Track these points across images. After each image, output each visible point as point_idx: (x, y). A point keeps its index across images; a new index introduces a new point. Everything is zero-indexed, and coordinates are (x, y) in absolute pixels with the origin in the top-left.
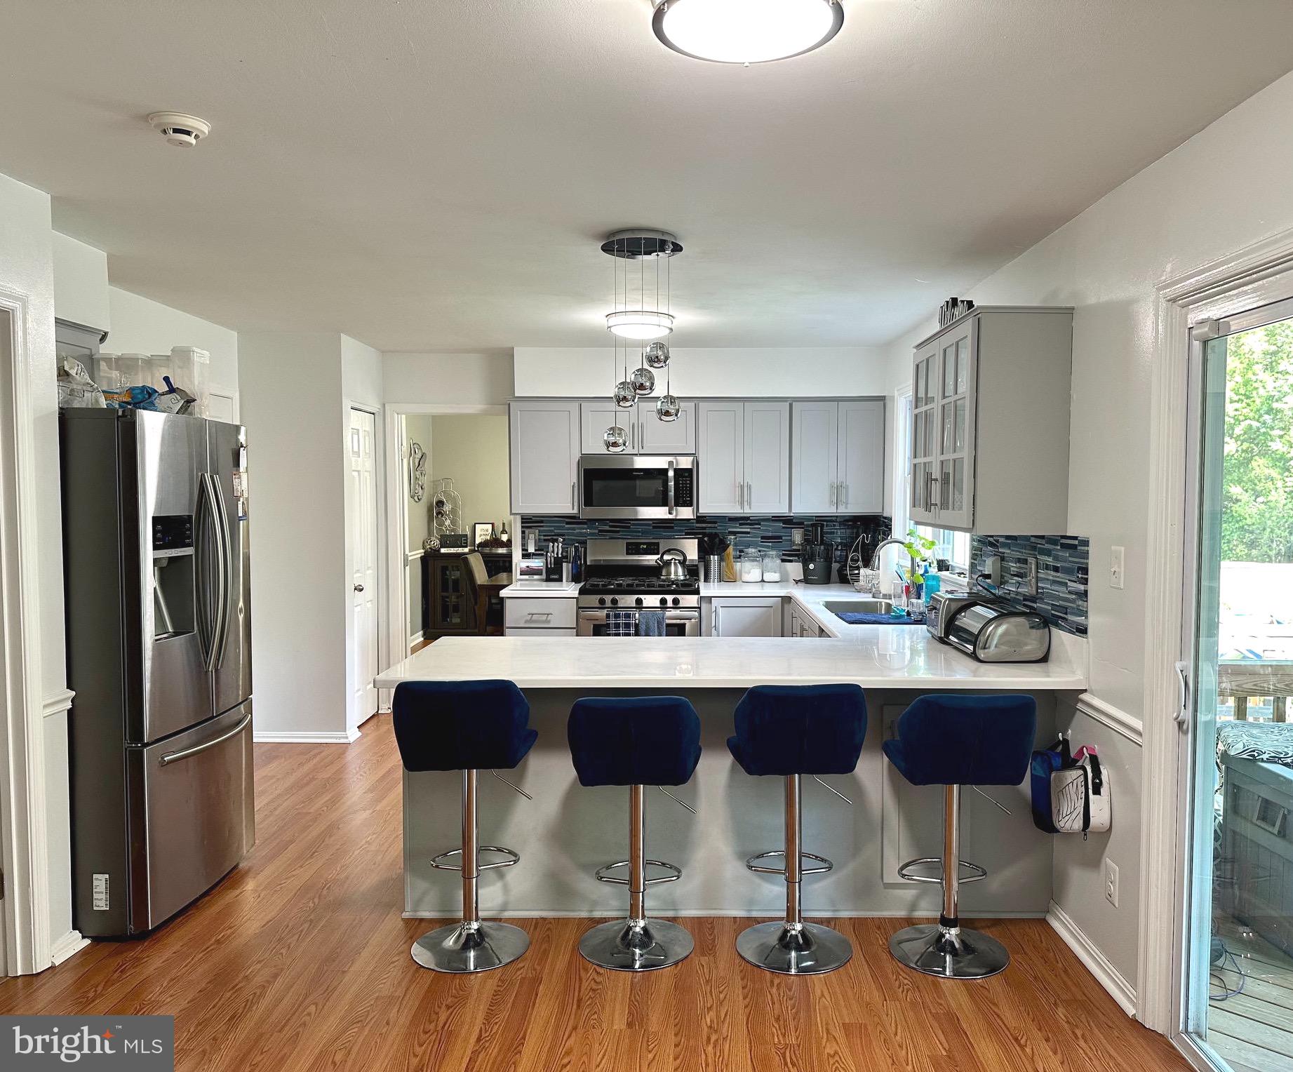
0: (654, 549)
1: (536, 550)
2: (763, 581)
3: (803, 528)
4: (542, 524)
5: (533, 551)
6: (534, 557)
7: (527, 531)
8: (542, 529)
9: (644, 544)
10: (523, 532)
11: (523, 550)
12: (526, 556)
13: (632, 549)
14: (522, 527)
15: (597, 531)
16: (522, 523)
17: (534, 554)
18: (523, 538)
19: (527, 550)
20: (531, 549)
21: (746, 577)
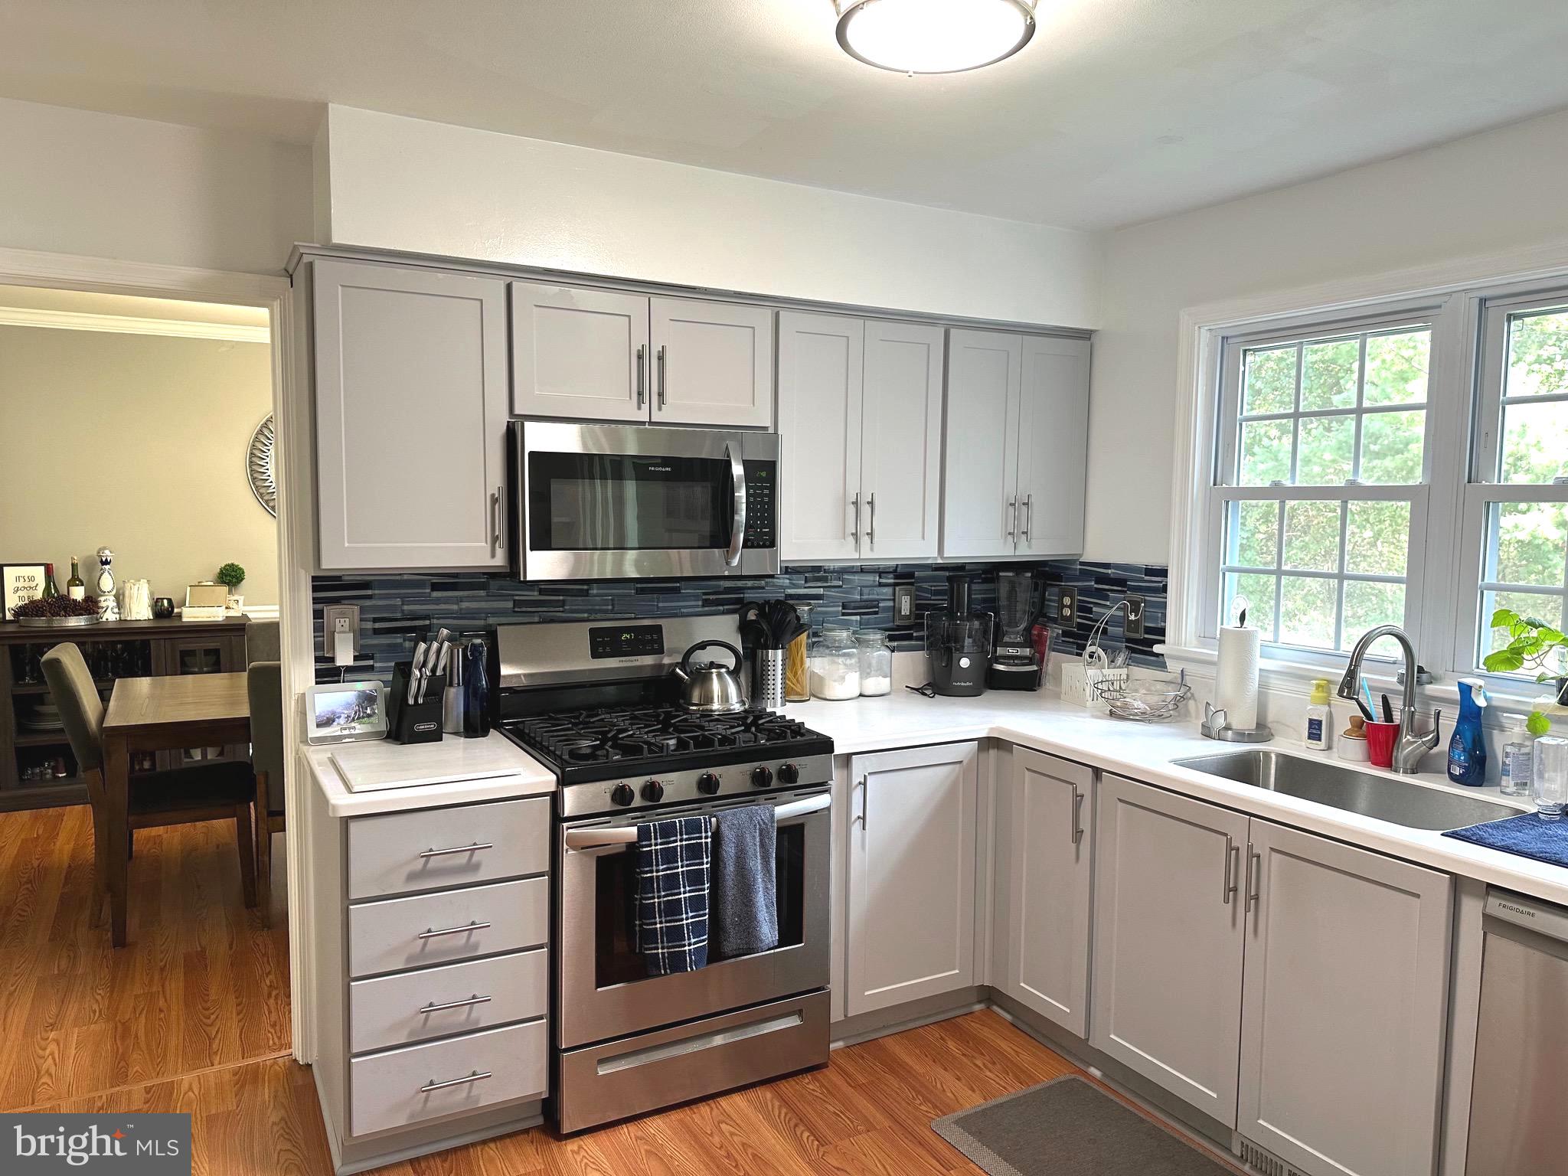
0: (652, 641)
1: (356, 658)
2: (861, 695)
3: (911, 584)
4: (369, 592)
5: (350, 662)
6: (349, 677)
7: (329, 611)
8: (368, 603)
9: (628, 630)
10: (318, 615)
11: (317, 660)
12: (328, 673)
13: (604, 644)
14: (315, 601)
15: (510, 605)
16: (315, 589)
17: (349, 669)
18: (318, 629)
19: (332, 660)
20: (345, 657)
21: (834, 690)
